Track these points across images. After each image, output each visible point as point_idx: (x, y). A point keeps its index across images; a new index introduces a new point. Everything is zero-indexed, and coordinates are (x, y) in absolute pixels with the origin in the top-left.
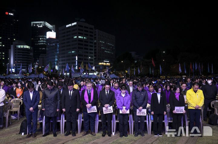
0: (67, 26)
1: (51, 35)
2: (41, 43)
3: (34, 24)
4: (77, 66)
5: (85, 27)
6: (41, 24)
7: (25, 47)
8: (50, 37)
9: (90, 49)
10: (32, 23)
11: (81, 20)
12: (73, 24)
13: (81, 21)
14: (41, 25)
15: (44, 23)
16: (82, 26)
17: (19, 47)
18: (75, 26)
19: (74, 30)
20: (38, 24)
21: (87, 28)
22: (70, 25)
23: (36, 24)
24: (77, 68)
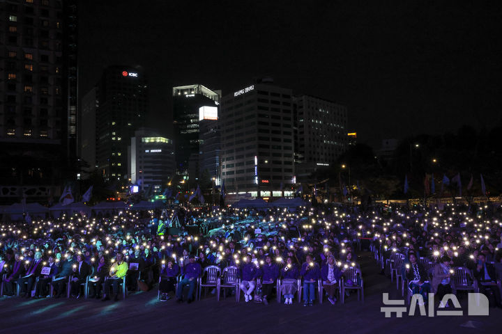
0: (236, 94)
1: (208, 113)
2: (193, 129)
3: (178, 91)
4: (257, 178)
5: (273, 94)
6: (191, 90)
7: (158, 141)
8: (206, 118)
9: (286, 141)
10: (174, 88)
11: (264, 80)
12: (247, 90)
13: (265, 82)
14: (193, 92)
15: (198, 88)
16: (266, 93)
17: (147, 141)
18: (250, 92)
19: (249, 102)
20: (187, 90)
21: (278, 95)
22: (241, 92)
23: (182, 91)
24: (257, 182)
